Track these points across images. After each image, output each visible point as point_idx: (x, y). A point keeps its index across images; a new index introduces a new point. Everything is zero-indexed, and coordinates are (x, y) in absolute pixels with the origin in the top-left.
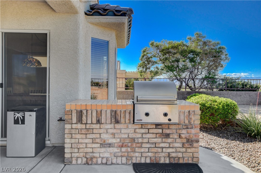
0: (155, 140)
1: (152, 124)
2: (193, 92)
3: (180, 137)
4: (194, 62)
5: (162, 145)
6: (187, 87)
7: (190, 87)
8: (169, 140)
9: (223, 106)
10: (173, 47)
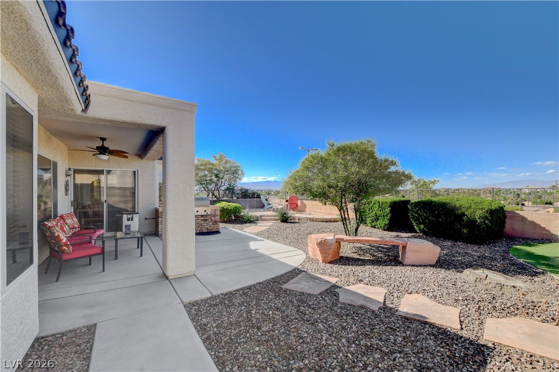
0: (201, 223)
1: (199, 215)
2: (218, 200)
3: (211, 220)
4: (218, 177)
5: (204, 224)
6: (214, 197)
7: (215, 197)
8: (207, 222)
9: (233, 208)
10: (202, 165)
